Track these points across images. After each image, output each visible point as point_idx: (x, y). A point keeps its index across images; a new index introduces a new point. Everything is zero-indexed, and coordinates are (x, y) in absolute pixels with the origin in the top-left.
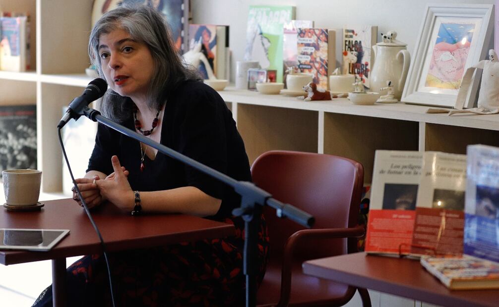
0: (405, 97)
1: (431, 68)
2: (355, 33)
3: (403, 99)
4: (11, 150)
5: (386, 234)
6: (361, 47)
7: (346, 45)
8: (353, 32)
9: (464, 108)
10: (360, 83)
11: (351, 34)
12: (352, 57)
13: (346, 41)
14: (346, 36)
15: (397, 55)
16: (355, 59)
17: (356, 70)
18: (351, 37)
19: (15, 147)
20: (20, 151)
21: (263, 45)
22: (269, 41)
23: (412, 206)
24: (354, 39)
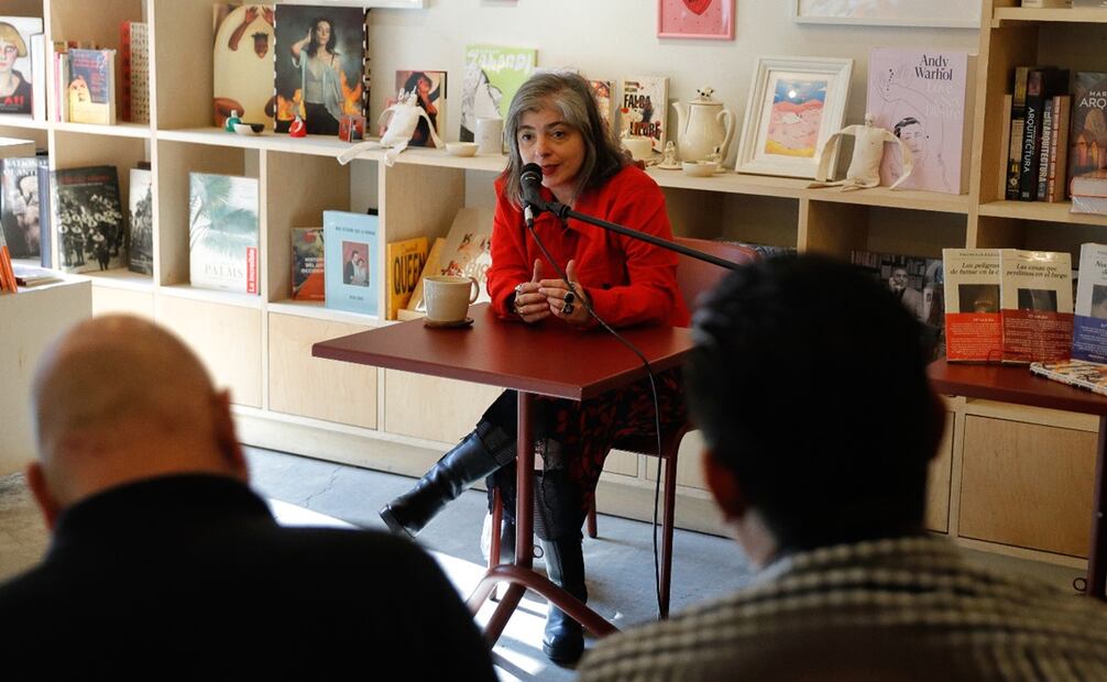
0: (741, 165)
1: (772, 131)
2: (641, 85)
3: (738, 169)
4: (86, 228)
5: (969, 340)
6: (650, 103)
7: (626, 100)
8: (637, 84)
9: (828, 181)
10: (673, 149)
11: (635, 87)
12: (636, 115)
13: (626, 96)
14: (626, 90)
15: (719, 115)
16: (641, 117)
17: (642, 131)
18: (635, 90)
19: (90, 225)
20: (95, 229)
21: (491, 95)
22: (500, 92)
23: (995, 309)
24: (639, 93)
